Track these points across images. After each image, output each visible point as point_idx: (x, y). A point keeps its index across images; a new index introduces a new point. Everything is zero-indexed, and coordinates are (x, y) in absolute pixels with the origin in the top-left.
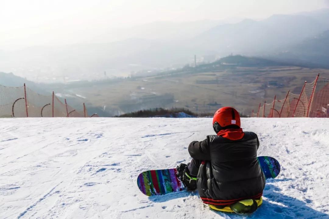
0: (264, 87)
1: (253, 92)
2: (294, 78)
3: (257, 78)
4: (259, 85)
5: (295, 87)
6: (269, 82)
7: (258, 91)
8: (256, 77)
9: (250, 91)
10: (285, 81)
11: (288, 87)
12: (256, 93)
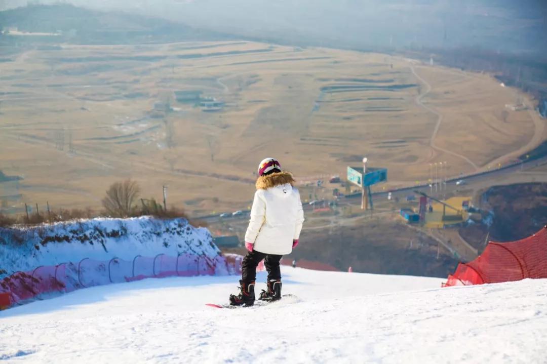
0: (161, 113)
1: (128, 130)
2: (253, 79)
3: (136, 81)
4: (146, 105)
5: (260, 106)
6: (176, 93)
7: (143, 125)
8: (132, 78)
9: (116, 128)
10: (226, 90)
11: (237, 108)
12: (137, 134)
